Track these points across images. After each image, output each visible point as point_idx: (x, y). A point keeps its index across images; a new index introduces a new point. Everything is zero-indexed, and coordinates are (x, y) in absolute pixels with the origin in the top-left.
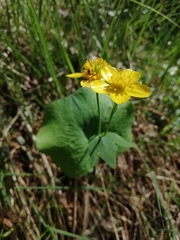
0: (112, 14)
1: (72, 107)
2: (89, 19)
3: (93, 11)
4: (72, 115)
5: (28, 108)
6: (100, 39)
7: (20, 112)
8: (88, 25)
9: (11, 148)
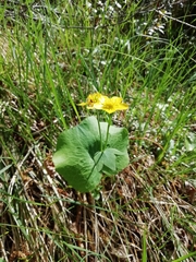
0: (104, 63)
1: (79, 135)
2: (85, 69)
3: (88, 62)
4: (79, 141)
5: (37, 147)
6: (96, 84)
7: (30, 150)
8: (84, 74)
9: (25, 181)
